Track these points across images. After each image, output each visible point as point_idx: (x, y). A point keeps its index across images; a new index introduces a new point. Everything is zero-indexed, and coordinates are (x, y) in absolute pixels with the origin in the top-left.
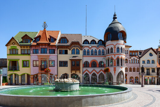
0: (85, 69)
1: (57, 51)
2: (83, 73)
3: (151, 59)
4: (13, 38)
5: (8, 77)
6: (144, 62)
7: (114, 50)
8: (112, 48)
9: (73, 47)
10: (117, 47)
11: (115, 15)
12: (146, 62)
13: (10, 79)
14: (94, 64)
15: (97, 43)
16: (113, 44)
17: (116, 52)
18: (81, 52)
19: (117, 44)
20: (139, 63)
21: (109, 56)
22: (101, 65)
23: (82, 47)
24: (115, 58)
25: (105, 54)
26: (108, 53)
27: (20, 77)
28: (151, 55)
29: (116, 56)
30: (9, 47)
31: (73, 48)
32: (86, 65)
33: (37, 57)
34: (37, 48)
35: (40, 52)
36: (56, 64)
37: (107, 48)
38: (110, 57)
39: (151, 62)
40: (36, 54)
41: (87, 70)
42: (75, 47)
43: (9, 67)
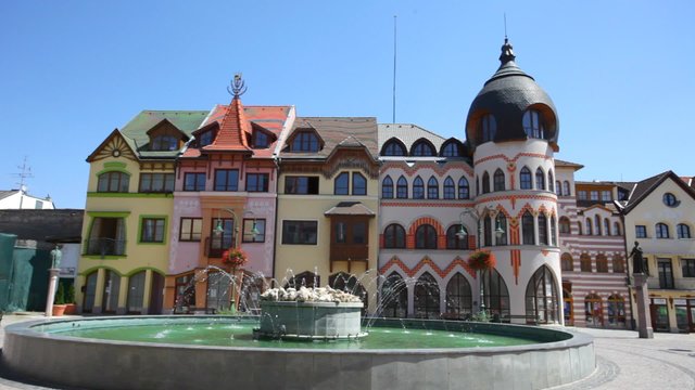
0: (388, 255)
1: (277, 182)
2: (381, 271)
3: (672, 217)
4: (116, 133)
5: (79, 282)
6: (642, 231)
7: (513, 180)
8: (499, 170)
9: (340, 165)
10: (519, 166)
11: (506, 48)
12: (652, 230)
13: (84, 289)
14: (426, 237)
15: (438, 150)
16: (502, 156)
17: (517, 185)
18: (374, 187)
19: (521, 154)
20: (621, 234)
21: (488, 204)
22: (454, 239)
23: (378, 164)
24: (514, 211)
25: (473, 192)
26: (486, 190)
27: (124, 282)
28: (671, 201)
29: (520, 204)
30: (100, 166)
31: (341, 170)
32: (394, 238)
33: (197, 203)
34: (199, 170)
35: (209, 183)
36: (270, 232)
37: (479, 170)
38: (493, 205)
39: (674, 231)
40: (195, 190)
41: (395, 260)
42: (347, 165)
43: (88, 242)
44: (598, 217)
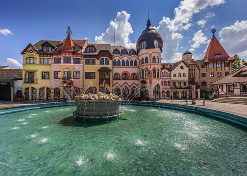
0: (115, 82)
1: (83, 60)
2: (113, 86)
3: (182, 72)
4: (30, 45)
5: (24, 91)
6: (175, 76)
7: (150, 60)
8: (147, 57)
9: (101, 56)
10: (152, 55)
11: (148, 21)
12: (177, 75)
13: (25, 93)
14: (126, 76)
15: (128, 52)
16: (148, 53)
17: (152, 62)
18: (111, 62)
19: (153, 52)
20: (170, 76)
22: (134, 76)
23: (112, 56)
24: (151, 69)
25: (138, 64)
26: (143, 63)
27: (38, 91)
28: (182, 68)
29: (153, 67)
30: (26, 55)
31: (102, 57)
32: (117, 77)
33: (59, 67)
34: (59, 57)
35: (62, 61)
36: (81, 75)
37: (140, 58)
38: (144, 68)
39: (182, 75)
40: (58, 63)
41: (117, 83)
42: (104, 56)
43: (25, 79)
44: (165, 72)
